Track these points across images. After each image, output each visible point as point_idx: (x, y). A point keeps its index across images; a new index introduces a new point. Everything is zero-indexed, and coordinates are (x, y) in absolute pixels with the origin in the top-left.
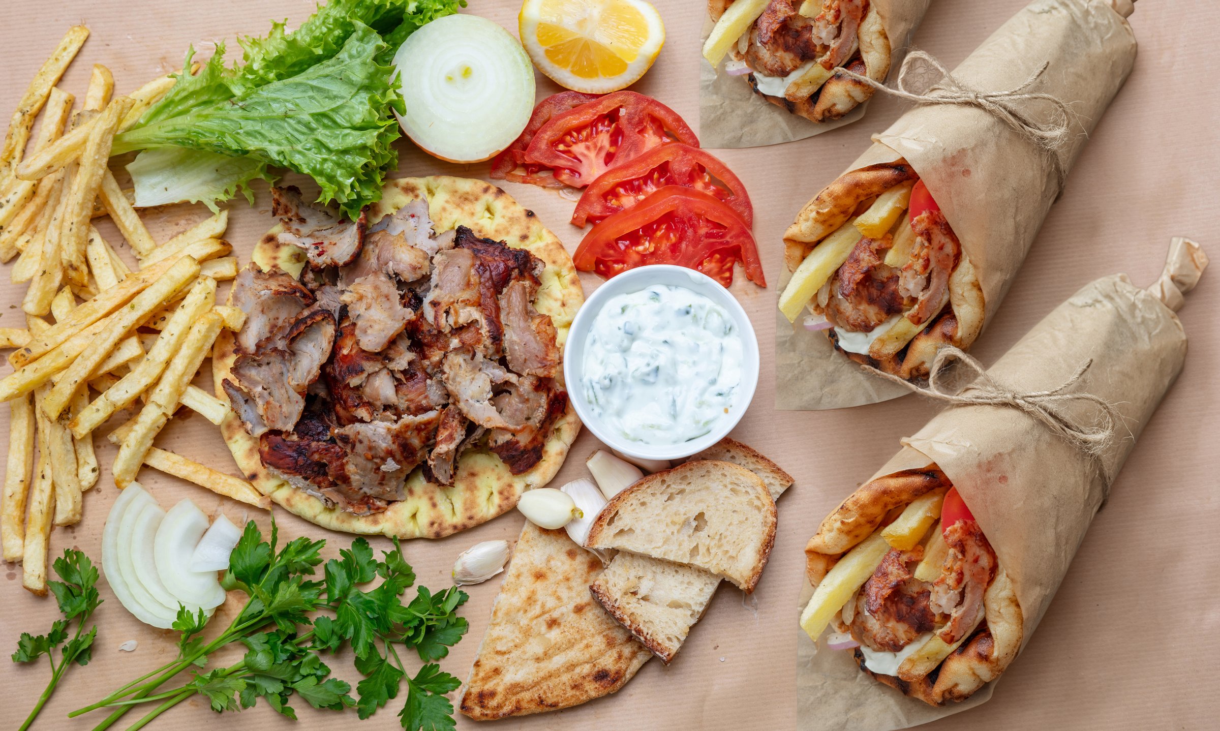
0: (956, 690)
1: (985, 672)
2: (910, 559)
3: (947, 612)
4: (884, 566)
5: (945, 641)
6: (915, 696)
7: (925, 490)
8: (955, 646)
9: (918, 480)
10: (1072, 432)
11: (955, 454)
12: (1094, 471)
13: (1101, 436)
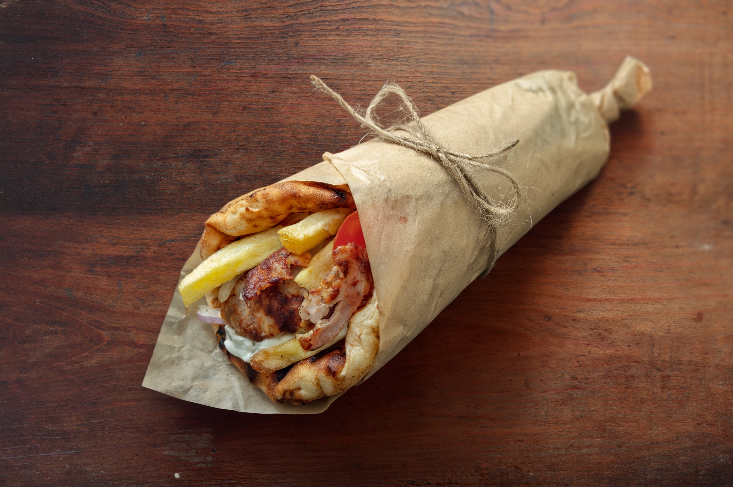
0: (297, 393)
1: (328, 386)
2: (296, 262)
3: (313, 321)
4: (271, 261)
5: (303, 346)
6: (260, 386)
7: (330, 206)
8: (310, 354)
9: (327, 195)
10: (479, 199)
11: (369, 182)
12: (487, 240)
13: (504, 211)
